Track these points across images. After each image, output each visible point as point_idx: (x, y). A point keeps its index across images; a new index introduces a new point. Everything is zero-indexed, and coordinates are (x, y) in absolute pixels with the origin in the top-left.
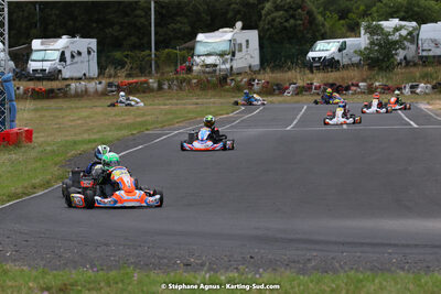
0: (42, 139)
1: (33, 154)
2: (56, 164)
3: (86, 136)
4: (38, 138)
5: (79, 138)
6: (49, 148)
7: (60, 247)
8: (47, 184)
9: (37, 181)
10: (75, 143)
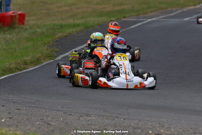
0: (34, 22)
1: (25, 35)
2: (45, 44)
3: (71, 21)
4: (30, 21)
5: (64, 22)
6: (39, 30)
7: (48, 116)
8: (37, 61)
9: (28, 58)
10: (62, 26)
